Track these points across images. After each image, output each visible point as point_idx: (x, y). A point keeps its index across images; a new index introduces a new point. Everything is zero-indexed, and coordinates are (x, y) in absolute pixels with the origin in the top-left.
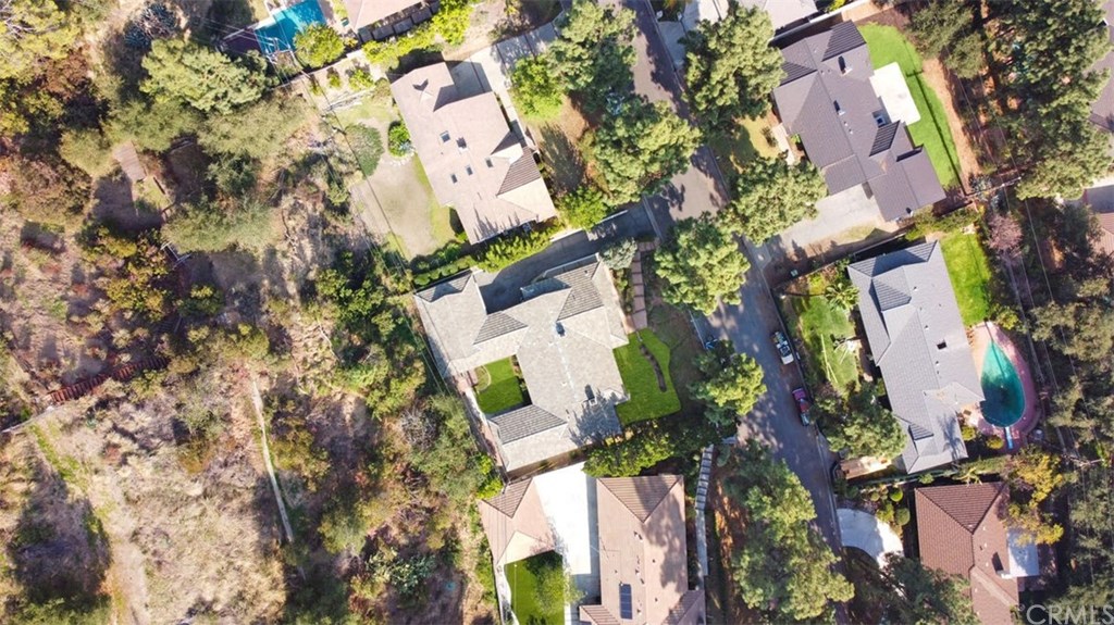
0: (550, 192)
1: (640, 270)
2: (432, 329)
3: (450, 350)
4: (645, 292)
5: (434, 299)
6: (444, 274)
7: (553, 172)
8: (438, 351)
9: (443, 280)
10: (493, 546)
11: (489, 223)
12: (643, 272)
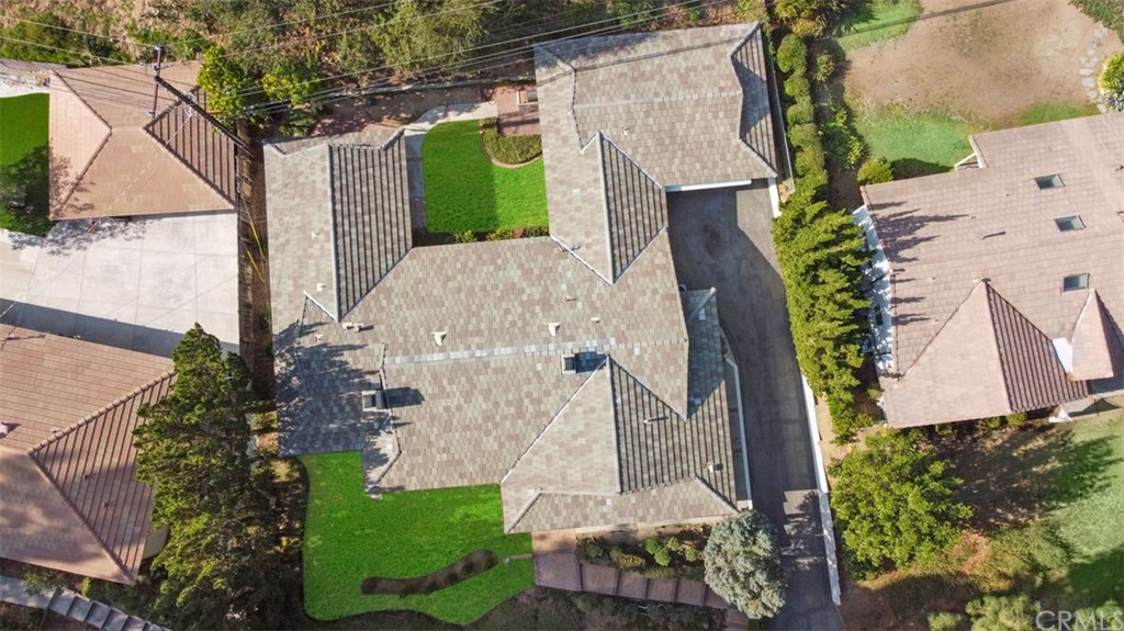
0: (943, 426)
1: (681, 600)
2: (663, 47)
3: (602, 74)
4: (627, 601)
5: (738, 67)
6: (791, 111)
7: (989, 444)
8: (607, 49)
9: (780, 104)
10: (102, 74)
11: (916, 241)
12: (676, 605)
